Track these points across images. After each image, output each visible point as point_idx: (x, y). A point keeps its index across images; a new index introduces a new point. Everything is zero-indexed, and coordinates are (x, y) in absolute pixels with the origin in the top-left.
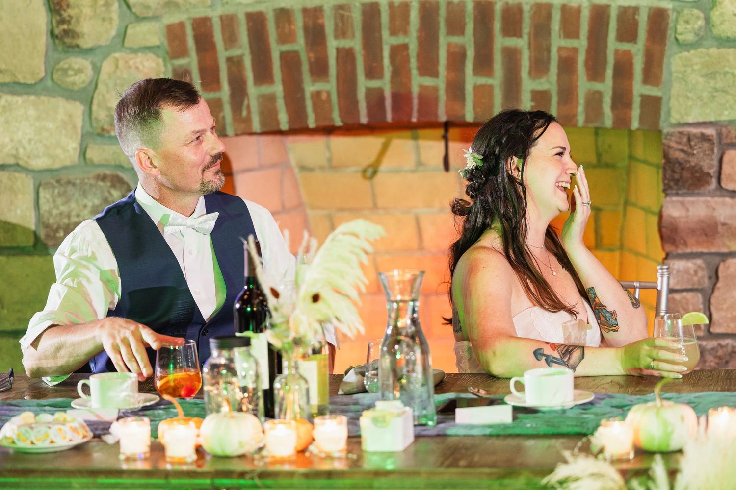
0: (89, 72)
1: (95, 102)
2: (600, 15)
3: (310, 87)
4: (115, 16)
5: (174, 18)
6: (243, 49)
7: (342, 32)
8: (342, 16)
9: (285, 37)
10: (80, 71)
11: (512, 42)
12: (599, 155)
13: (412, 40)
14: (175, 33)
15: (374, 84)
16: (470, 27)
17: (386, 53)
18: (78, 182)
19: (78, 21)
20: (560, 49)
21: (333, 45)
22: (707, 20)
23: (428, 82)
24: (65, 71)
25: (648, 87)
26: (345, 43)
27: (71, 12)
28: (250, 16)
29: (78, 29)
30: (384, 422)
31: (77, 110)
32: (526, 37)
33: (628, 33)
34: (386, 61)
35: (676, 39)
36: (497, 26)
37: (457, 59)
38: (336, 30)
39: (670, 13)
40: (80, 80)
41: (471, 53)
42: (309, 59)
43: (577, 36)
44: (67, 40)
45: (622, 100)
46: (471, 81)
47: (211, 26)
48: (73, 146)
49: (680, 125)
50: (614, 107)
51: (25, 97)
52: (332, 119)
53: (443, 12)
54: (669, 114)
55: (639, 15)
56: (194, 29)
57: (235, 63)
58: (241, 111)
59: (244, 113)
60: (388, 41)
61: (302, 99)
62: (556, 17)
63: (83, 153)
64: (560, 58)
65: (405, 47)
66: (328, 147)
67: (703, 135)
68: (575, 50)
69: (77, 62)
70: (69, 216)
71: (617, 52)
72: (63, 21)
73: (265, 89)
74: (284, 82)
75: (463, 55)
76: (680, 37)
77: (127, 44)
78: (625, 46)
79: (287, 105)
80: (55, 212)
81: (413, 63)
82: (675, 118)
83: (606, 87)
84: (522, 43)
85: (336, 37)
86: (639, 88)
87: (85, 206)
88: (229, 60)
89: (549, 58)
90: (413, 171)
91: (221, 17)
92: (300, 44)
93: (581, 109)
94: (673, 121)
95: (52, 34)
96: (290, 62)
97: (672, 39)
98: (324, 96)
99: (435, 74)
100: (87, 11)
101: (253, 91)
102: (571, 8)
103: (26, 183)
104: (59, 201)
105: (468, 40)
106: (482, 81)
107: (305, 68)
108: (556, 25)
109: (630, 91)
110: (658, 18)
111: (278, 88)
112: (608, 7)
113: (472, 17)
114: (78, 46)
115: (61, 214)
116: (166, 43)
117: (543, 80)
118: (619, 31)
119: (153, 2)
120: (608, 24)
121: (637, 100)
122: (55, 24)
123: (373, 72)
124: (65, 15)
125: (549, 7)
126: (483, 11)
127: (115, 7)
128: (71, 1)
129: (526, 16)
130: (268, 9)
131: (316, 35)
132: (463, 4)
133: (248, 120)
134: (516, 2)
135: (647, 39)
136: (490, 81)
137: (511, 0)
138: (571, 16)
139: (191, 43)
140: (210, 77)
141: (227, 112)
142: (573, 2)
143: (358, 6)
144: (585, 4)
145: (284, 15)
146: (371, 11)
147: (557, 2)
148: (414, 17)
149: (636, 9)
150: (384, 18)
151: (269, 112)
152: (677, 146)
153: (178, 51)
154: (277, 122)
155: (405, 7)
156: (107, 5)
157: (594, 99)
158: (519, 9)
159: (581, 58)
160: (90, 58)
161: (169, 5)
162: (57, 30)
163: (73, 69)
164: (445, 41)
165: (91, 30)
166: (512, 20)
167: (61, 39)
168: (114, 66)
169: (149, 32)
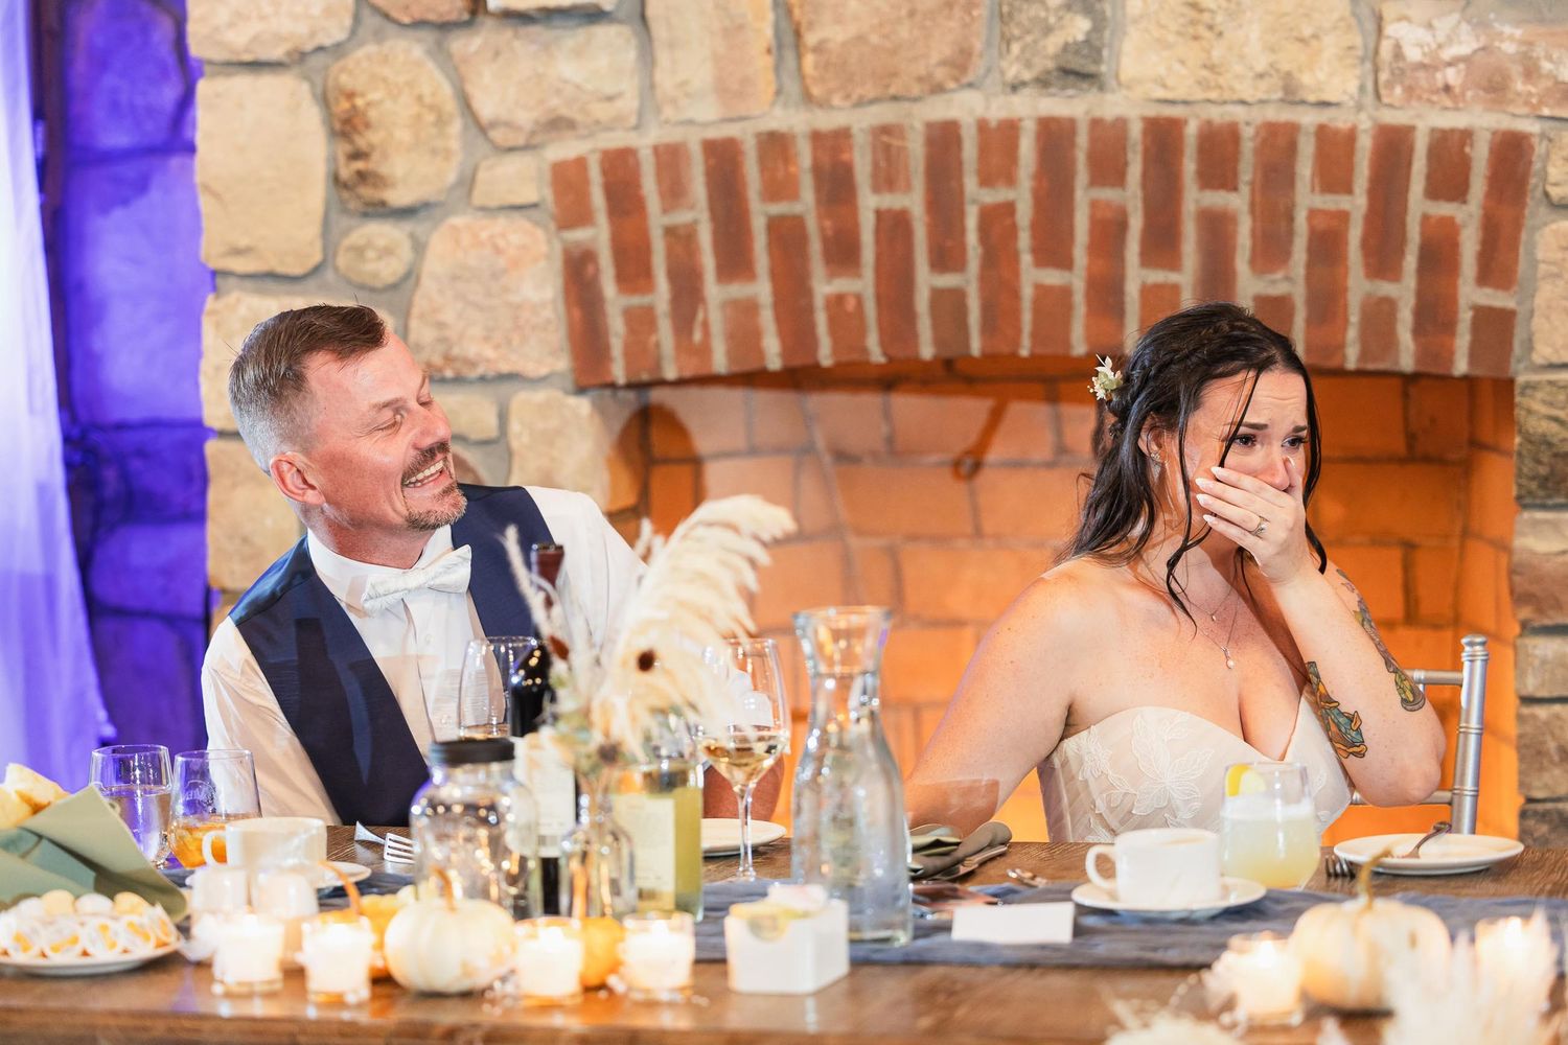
0: (406, 253)
1: (415, 311)
2: (1393, 147)
3: (824, 287)
4: (455, 144)
5: (564, 149)
6: (697, 213)
7: (886, 179)
8: (887, 148)
9: (778, 189)
10: (387, 252)
11: (1217, 199)
12: (1411, 438)
13: (1022, 197)
14: (567, 180)
15: (948, 280)
16: (1135, 171)
17: (972, 222)
19: (385, 156)
20: (1313, 213)
21: (869, 203)
23: (1052, 277)
24: (359, 251)
25: (1488, 291)
26: (892, 201)
27: (373, 136)
28: (710, 147)
29: (384, 170)
30: (775, 928)
32: (1245, 190)
33: (1449, 179)
34: (972, 238)
35: (1546, 195)
36: (1189, 166)
37: (1110, 232)
38: (875, 175)
39: (1535, 141)
40: (387, 269)
41: (1136, 224)
42: (822, 229)
43: (1349, 190)
44: (367, 192)
45: (1434, 315)
46: (1136, 276)
47: (637, 164)
49: (1552, 367)
50: (1418, 330)
51: (285, 301)
52: (865, 350)
53: (1082, 140)
54: (1529, 346)
55: (1472, 146)
56: (605, 172)
57: (680, 239)
58: (690, 332)
59: (697, 336)
60: (976, 195)
61: (809, 310)
62: (1307, 149)
64: (1312, 230)
65: (1009, 208)
66: (887, 415)
68: (1344, 217)
69: (383, 234)
71: (1425, 218)
72: (357, 155)
73: (738, 290)
74: (774, 276)
75: (1122, 225)
76: (1554, 192)
77: (478, 198)
78: (1444, 209)
79: (779, 319)
81: (1024, 240)
82: (1543, 352)
83: (1404, 291)
84: (1237, 202)
85: (877, 189)
86: (1470, 294)
88: (670, 231)
89: (1290, 233)
90: (1050, 465)
91: (656, 149)
92: (806, 205)
93: (1352, 334)
94: (1537, 359)
95: (336, 180)
96: (787, 235)
97: (1538, 194)
98: (851, 305)
99: (1066, 263)
100: (403, 135)
101: (715, 292)
102: (1336, 132)
105: (1131, 196)
106: (1157, 276)
107: (815, 247)
108: (1305, 168)
109: (1452, 300)
110: (1512, 153)
111: (762, 289)
112: (1409, 131)
113: (1139, 148)
114: (383, 204)
116: (548, 195)
117: (1279, 275)
118: (1429, 177)
119: (525, 118)
120: (1409, 164)
121: (1465, 317)
122: (342, 159)
123: (946, 257)
124: (361, 143)
125: (1292, 129)
126: (1163, 136)
127: (456, 126)
128: (373, 114)
129: (1248, 147)
130: (745, 134)
131: (836, 185)
132: (1121, 124)
133: (705, 350)
134: (1227, 119)
135: (1488, 195)
136: (1173, 277)
137: (1217, 114)
138: (1335, 149)
139: (598, 198)
140: (633, 268)
141: (665, 334)
142: (1340, 120)
143: (919, 126)
144: (1365, 124)
145: (775, 144)
146: (944, 138)
147: (1308, 119)
148: (1027, 148)
149: (1466, 135)
150: (969, 151)
151: (744, 334)
152: (1544, 410)
153: (572, 213)
154: (760, 353)
155: (1010, 129)
156: (441, 122)
157: (1380, 315)
158: (1232, 133)
159: (1355, 234)
160: (407, 226)
161: (558, 125)
162: (346, 172)
163: (375, 248)
164: (1086, 198)
165: (410, 171)
166: (1219, 156)
167: (353, 189)
168: (452, 242)
169: (518, 177)
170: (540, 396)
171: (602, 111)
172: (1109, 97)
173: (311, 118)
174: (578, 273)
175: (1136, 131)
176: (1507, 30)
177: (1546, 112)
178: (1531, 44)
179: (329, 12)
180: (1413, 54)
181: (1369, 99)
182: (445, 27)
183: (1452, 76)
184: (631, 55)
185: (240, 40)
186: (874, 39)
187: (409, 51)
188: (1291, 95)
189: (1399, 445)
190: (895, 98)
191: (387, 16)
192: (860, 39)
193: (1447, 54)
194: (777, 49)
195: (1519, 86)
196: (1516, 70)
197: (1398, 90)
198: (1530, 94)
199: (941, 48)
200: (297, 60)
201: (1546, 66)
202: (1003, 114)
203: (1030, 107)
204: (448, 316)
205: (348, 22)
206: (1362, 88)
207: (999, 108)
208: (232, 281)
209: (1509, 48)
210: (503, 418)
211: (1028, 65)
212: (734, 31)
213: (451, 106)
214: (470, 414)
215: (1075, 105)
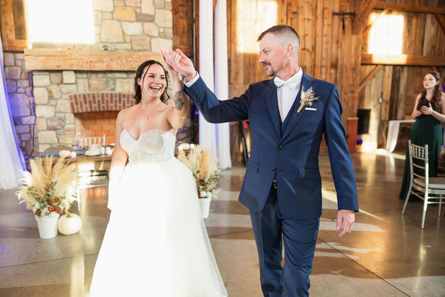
1: (57, 107)
3: (93, 105)
4: (60, 94)
5: (70, 94)
6: (82, 99)
8: (98, 95)
9: (89, 97)
11: (124, 99)
14: (71, 98)
15: (103, 105)
16: (118, 97)
17: (105, 100)
18: (54, 120)
19: (54, 95)
21: (97, 99)
24: (51, 102)
27: (53, 93)
28: (83, 94)
31: (54, 109)
32: (126, 98)
36: (122, 97)
37: (116, 101)
40: (54, 104)
41: (118, 101)
42: (93, 101)
48: (53, 114)
51: (45, 106)
53: (114, 95)
56: (74, 96)
57: (81, 102)
58: (82, 109)
60: (105, 98)
61: (92, 107)
63: (55, 115)
65: (108, 99)
69: (53, 101)
73: (86, 105)
74: (89, 104)
77: (62, 98)
79: (89, 108)
80: (50, 125)
81: (109, 102)
91: (78, 95)
92: (91, 99)
96: (90, 102)
98: (95, 107)
100: (55, 93)
101: (84, 106)
103: (45, 120)
104: (51, 123)
105: (117, 99)
111: (88, 106)
114: (54, 98)
115: (52, 125)
116: (69, 98)
119: (67, 92)
123: (103, 103)
124: (51, 93)
126: (120, 95)
128: (52, 91)
129: (126, 95)
130: (86, 94)
131: (94, 97)
132: (116, 93)
133: (83, 111)
137: (124, 93)
140: (77, 104)
141: (80, 109)
143: (101, 93)
145: (89, 95)
146: (103, 94)
148: (109, 95)
150: (105, 95)
151: (86, 108)
154: (88, 111)
156: (59, 92)
160: (56, 100)
161: (69, 92)
162: (50, 96)
163: (53, 102)
164: (114, 99)
165: (56, 96)
166: (124, 96)
167: (51, 97)
168: (60, 102)
169: (66, 97)
170: (68, 114)
171: (73, 91)
172: (116, 91)
173: (46, 91)
174: (72, 104)
175: (118, 94)
182: (59, 84)
184: (76, 87)
185: (39, 85)
186: (97, 86)
187: (55, 86)
188: (129, 91)
190: (99, 91)
191: (53, 83)
192: (95, 86)
194: (88, 87)
199: (102, 88)
200: (44, 86)
202: (107, 93)
203: (109, 92)
204: (60, 108)
205: (49, 84)
208: (38, 105)
210: (65, 115)
211: (109, 89)
212: (85, 85)
214: (62, 115)
215: (113, 92)
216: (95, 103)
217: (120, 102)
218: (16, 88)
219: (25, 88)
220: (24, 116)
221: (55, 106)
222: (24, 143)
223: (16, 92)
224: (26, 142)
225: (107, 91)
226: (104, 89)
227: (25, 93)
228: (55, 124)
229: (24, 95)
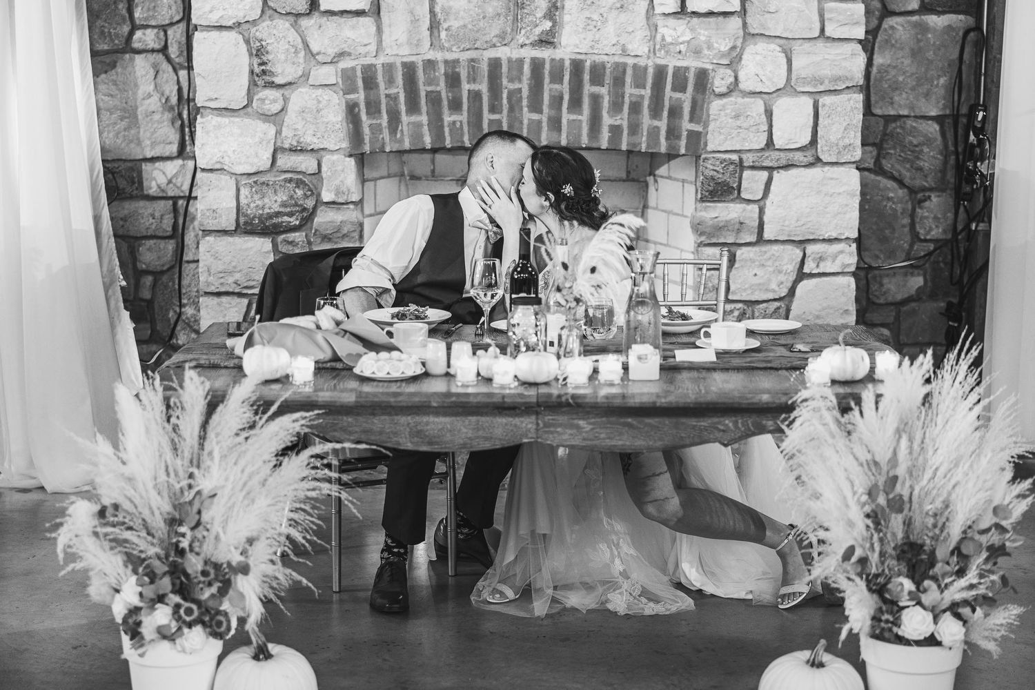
0: (281, 102)
1: (285, 124)
2: (660, 72)
3: (448, 118)
4: (301, 60)
5: (346, 64)
6: (399, 89)
7: (472, 79)
8: (473, 67)
9: (431, 79)
10: (275, 101)
11: (596, 89)
12: (628, 172)
13: (524, 86)
14: (348, 75)
15: (495, 117)
16: (567, 78)
17: (505, 96)
18: (271, 183)
19: (274, 64)
20: (631, 95)
21: (466, 86)
22: (736, 78)
23: (535, 116)
24: (263, 100)
25: (693, 124)
26: (475, 87)
27: (270, 57)
28: (404, 65)
29: (273, 69)
31: (270, 131)
32: (607, 86)
33: (680, 86)
34: (505, 101)
35: (713, 91)
36: (586, 77)
37: (557, 101)
38: (468, 77)
39: (710, 71)
40: (274, 108)
41: (566, 97)
42: (448, 97)
43: (644, 88)
44: (267, 78)
45: (673, 133)
46: (566, 117)
47: (376, 70)
48: (266, 156)
49: (714, 152)
50: (667, 138)
51: (232, 119)
52: (463, 142)
53: (547, 66)
54: (706, 144)
55: (688, 73)
56: (363, 73)
57: (393, 98)
58: (396, 134)
59: (399, 136)
60: (507, 85)
61: (442, 127)
62: (629, 72)
63: (274, 161)
64: (631, 102)
65: (520, 90)
67: (730, 159)
69: (269, 93)
70: (263, 208)
71: (671, 98)
72: (262, 64)
73: (414, 118)
74: (429, 114)
75: (561, 98)
76: (717, 90)
77: (311, 81)
78: (678, 95)
79: (430, 130)
80: (252, 205)
81: (525, 102)
82: (710, 147)
83: (663, 124)
84: (603, 91)
85: (468, 82)
86: (686, 125)
87: (276, 201)
88: (388, 96)
89: (623, 102)
91: (383, 64)
92: (442, 86)
93: (644, 139)
94: (708, 149)
95: (252, 72)
96: (434, 99)
97: (711, 90)
98: (458, 125)
99: (541, 112)
100: (281, 56)
101: (405, 118)
102: (640, 67)
103: (229, 184)
104: (256, 197)
105: (565, 88)
106: (574, 117)
107: (445, 103)
108: (628, 79)
109: (680, 128)
110: (702, 78)
111: (424, 119)
112: (666, 67)
113: (569, 70)
114: (273, 82)
115: (257, 206)
116: (340, 81)
117: (618, 118)
118: (673, 84)
119: (332, 51)
120: (666, 78)
121: (685, 134)
122: (256, 66)
123: (495, 108)
124: (265, 59)
125: (625, 65)
126: (577, 66)
127: (302, 54)
128: (269, 48)
129: (608, 71)
130: (418, 60)
131: (453, 80)
132: (562, 60)
133: (401, 141)
134: (601, 60)
135: (693, 91)
136: (580, 117)
137: (598, 59)
138: (640, 72)
139: (360, 83)
140: (373, 108)
141: (386, 134)
142: (642, 62)
143: (486, 60)
144: (650, 63)
145: (430, 64)
146: (495, 64)
147: (630, 61)
148: (527, 68)
149: (687, 69)
150: (505, 69)
151: (417, 136)
152: (712, 167)
153: (350, 89)
154: (423, 143)
155: (521, 61)
156: (296, 52)
157: (654, 132)
158: (603, 65)
159: (646, 103)
160: (281, 91)
161: (344, 54)
162: (257, 70)
163: (269, 99)
164: (548, 88)
165: (284, 70)
166: (597, 74)
167: (261, 77)
168: (300, 98)
169: (328, 74)
170: (335, 157)
171: (362, 50)
172: (557, 50)
173: (243, 48)
174: (352, 110)
175: (567, 63)
176: (702, 32)
177: (715, 61)
178: (710, 37)
179: (252, 8)
180: (669, 39)
181: (652, 55)
182: (298, 15)
183: (683, 48)
184: (374, 29)
185: (214, 19)
186: (470, 26)
187: (283, 25)
188: (624, 52)
189: (624, 175)
190: (476, 49)
191: (276, 11)
192: (465, 26)
193: (681, 40)
194: (431, 28)
195: (706, 52)
196: (705, 46)
197: (663, 52)
198: (710, 55)
199: (495, 31)
200: (237, 26)
201: (716, 45)
202: (517, 56)
203: (529, 53)
204: (299, 126)
205: (259, 12)
206: (649, 51)
207: (516, 54)
208: (208, 111)
209: (703, 38)
210: (319, 165)
211: (528, 38)
212: (415, 21)
213: (300, 46)
214: (307, 164)
215: (545, 54)
216: (455, 106)
217: (576, 104)
218: (126, 29)
219: (164, 28)
220: (153, 160)
221: (276, 118)
222: (148, 280)
223: (127, 48)
224: (157, 274)
225: (520, 51)
226: (503, 40)
227: (164, 50)
228: (273, 202)
229: (160, 57)
